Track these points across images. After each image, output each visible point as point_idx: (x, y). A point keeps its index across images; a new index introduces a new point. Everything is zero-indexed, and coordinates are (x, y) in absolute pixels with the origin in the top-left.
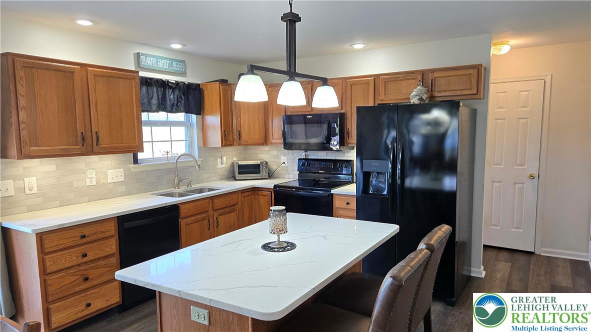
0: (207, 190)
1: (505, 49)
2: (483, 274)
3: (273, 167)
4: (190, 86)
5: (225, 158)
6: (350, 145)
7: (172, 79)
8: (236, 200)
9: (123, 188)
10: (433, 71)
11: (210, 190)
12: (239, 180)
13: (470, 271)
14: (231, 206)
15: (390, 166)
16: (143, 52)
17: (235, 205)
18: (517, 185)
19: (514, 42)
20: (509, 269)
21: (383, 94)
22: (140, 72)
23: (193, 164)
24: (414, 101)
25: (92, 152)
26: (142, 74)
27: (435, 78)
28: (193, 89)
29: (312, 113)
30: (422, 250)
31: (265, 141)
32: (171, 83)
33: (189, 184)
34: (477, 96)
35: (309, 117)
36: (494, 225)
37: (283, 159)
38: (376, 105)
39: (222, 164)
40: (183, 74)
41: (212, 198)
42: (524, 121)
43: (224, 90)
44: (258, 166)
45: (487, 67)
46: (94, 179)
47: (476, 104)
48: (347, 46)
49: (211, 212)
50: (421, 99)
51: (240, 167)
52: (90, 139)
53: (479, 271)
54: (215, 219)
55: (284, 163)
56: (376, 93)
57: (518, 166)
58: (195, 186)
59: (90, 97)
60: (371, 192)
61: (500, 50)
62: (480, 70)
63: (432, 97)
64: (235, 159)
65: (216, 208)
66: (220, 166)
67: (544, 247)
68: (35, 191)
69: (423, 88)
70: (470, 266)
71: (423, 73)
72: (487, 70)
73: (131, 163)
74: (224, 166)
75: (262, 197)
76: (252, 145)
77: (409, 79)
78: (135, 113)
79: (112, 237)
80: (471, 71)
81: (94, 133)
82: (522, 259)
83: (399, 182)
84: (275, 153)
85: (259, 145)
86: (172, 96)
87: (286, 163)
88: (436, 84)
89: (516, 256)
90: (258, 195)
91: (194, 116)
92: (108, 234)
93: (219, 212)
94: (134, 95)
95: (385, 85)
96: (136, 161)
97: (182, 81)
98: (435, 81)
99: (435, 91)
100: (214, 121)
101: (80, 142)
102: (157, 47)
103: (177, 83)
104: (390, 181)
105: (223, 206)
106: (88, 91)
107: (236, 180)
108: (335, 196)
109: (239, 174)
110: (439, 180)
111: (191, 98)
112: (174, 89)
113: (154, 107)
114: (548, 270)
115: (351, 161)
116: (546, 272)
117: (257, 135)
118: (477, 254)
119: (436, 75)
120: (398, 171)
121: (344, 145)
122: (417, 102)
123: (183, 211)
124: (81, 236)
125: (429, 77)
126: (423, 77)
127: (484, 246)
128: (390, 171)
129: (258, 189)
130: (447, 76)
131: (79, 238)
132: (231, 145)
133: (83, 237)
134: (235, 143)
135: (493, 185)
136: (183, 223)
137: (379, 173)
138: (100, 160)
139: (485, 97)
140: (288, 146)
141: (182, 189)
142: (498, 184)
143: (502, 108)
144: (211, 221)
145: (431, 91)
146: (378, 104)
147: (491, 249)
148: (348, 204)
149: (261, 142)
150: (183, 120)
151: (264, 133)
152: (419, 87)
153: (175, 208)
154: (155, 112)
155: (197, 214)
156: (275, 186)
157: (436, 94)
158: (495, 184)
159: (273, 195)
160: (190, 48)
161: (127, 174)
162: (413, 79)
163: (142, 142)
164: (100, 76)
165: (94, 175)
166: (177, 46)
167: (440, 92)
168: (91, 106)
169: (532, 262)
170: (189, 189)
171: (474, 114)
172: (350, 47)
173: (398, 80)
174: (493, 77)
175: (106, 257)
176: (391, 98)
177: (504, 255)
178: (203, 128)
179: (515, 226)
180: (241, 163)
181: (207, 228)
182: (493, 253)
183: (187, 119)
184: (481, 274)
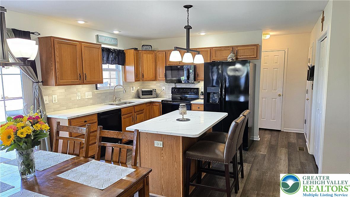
0: (128, 103)
1: (268, 37)
2: (259, 140)
3: (158, 92)
4: (120, 50)
5: (134, 87)
6: (198, 80)
7: (112, 47)
8: (143, 108)
9: (91, 101)
10: (237, 46)
11: (130, 103)
12: (142, 98)
13: (253, 138)
14: (141, 110)
15: (220, 90)
16: (100, 35)
17: (143, 110)
18: (273, 99)
19: (272, 33)
20: (270, 137)
21: (214, 56)
22: (102, 45)
23: (122, 90)
24: (230, 60)
25: (83, 83)
26: (103, 46)
27: (238, 50)
28: (121, 53)
29: (180, 65)
30: (242, 116)
31: (155, 79)
32: (112, 50)
33: (120, 100)
34: (257, 58)
35: (179, 67)
36: (263, 119)
37: (164, 88)
38: (211, 62)
39: (133, 90)
40: (116, 45)
41: (134, 106)
42: (276, 69)
43: (136, 53)
44: (151, 91)
45: (261, 45)
46: (80, 96)
47: (255, 62)
48: (197, 34)
49: (133, 113)
50: (232, 59)
51: (143, 92)
52: (83, 77)
53: (257, 138)
54: (135, 116)
55: (164, 90)
56: (211, 56)
57: (274, 90)
58: (122, 101)
59: (83, 57)
60: (211, 102)
61: (266, 37)
62: (258, 47)
63: (237, 59)
64: (139, 88)
65: (135, 111)
66: (132, 91)
67: (285, 128)
68: (56, 102)
69: (233, 54)
70: (254, 136)
71: (233, 47)
72: (261, 46)
73: (95, 89)
74: (133, 91)
75: (155, 106)
76: (149, 81)
77: (226, 50)
78: (100, 64)
79: (95, 122)
80: (254, 47)
81: (84, 74)
82: (276, 133)
83: (224, 97)
84: (159, 85)
85: (152, 81)
86: (112, 56)
87: (165, 90)
88: (239, 53)
89: (273, 132)
90: (153, 105)
91: (120, 66)
92: (94, 121)
93: (137, 113)
94: (100, 56)
95: (215, 52)
96: (97, 88)
97: (117, 49)
98: (238, 51)
99: (238, 56)
100: (131, 68)
101: (79, 78)
102: (105, 32)
103: (114, 50)
104: (220, 97)
105: (138, 110)
106: (82, 54)
107: (141, 98)
108: (192, 104)
109: (142, 95)
110: (238, 97)
111: (120, 57)
112: (113, 53)
113: (105, 62)
114: (287, 137)
115: (198, 88)
116: (286, 138)
117: (152, 76)
118: (256, 131)
119: (239, 48)
120: (223, 93)
121: (196, 81)
122: (231, 61)
123: (123, 111)
124: (85, 121)
125: (235, 50)
126: (233, 49)
127: (259, 128)
128: (219, 92)
129: (153, 102)
130: (244, 49)
131: (84, 122)
132: (139, 81)
133: (86, 122)
134: (141, 79)
135: (262, 99)
136: (122, 117)
137: (214, 93)
138: (82, 87)
139: (260, 58)
140: (167, 81)
141: (117, 102)
142: (265, 99)
143: (266, 63)
144: (134, 117)
145: (236, 56)
146: (212, 61)
147: (262, 130)
148: (199, 108)
149: (153, 79)
150: (115, 68)
151: (155, 75)
152: (231, 54)
153: (119, 110)
154: (105, 64)
155: (128, 114)
156: (162, 101)
157: (239, 57)
158: (263, 99)
159: (161, 105)
160: (122, 33)
161: (93, 95)
162: (228, 50)
163: (103, 79)
164: (86, 47)
165: (80, 95)
166: (116, 32)
167: (240, 56)
168: (83, 61)
169: (280, 134)
170: (120, 102)
171: (255, 66)
172: (198, 34)
173: (221, 50)
174: (263, 49)
175: (93, 132)
176: (218, 58)
177: (267, 132)
178: (125, 71)
179: (272, 118)
180: (143, 90)
181: (132, 121)
182: (263, 131)
183: (117, 68)
184: (258, 139)
